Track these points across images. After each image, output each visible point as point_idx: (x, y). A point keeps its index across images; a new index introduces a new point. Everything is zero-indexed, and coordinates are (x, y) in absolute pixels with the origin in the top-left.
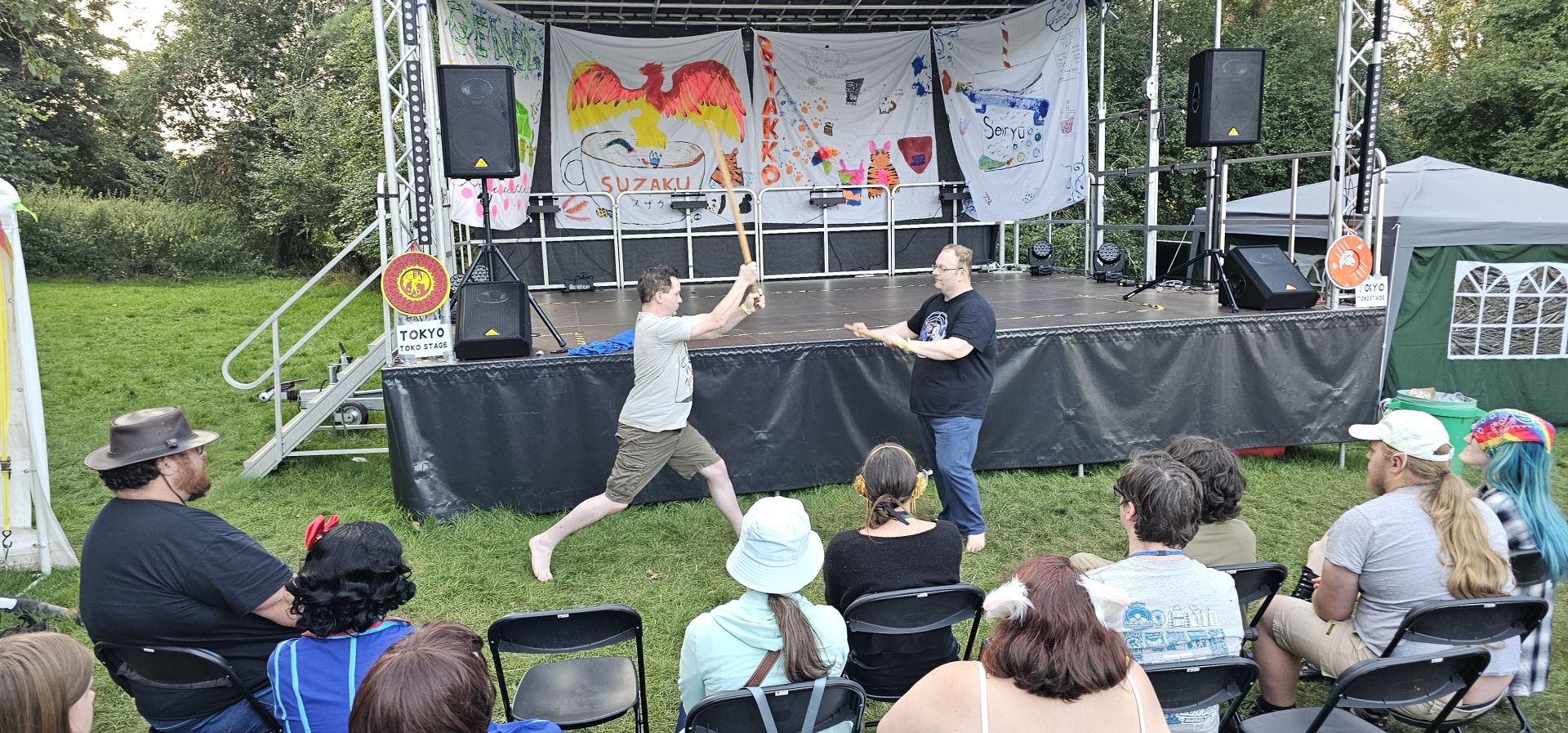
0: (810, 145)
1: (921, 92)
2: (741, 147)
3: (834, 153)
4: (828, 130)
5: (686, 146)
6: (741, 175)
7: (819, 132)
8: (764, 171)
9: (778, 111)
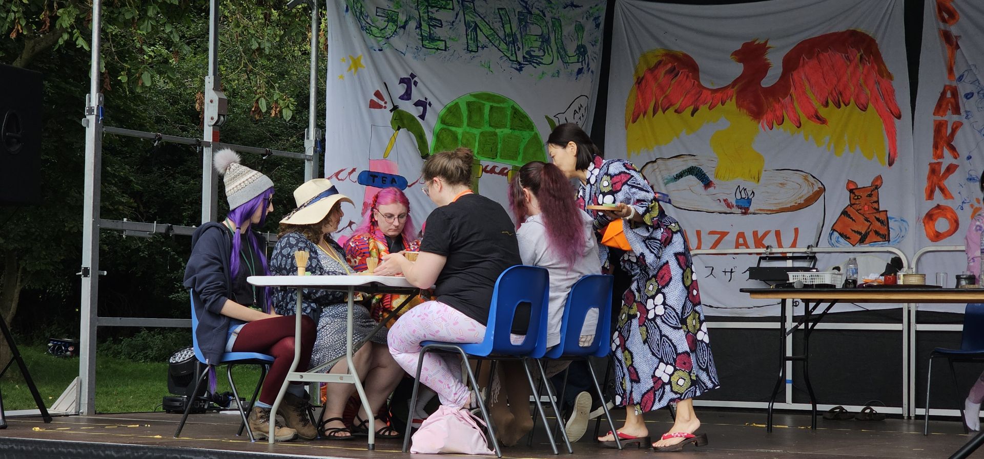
5: (798, 178)
6: (885, 222)
8: (930, 217)
9: (962, 111)
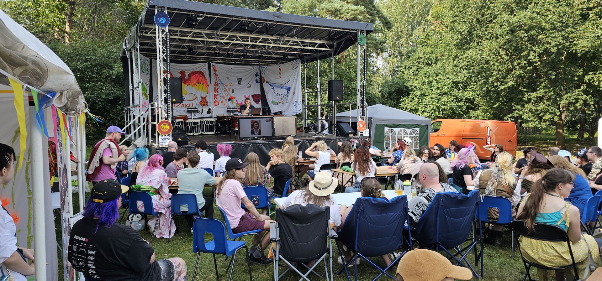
0: (227, 95)
1: (257, 82)
2: (208, 95)
3: (234, 98)
4: (233, 92)
5: (192, 95)
6: (207, 103)
7: (230, 92)
8: (215, 102)
9: (219, 86)
